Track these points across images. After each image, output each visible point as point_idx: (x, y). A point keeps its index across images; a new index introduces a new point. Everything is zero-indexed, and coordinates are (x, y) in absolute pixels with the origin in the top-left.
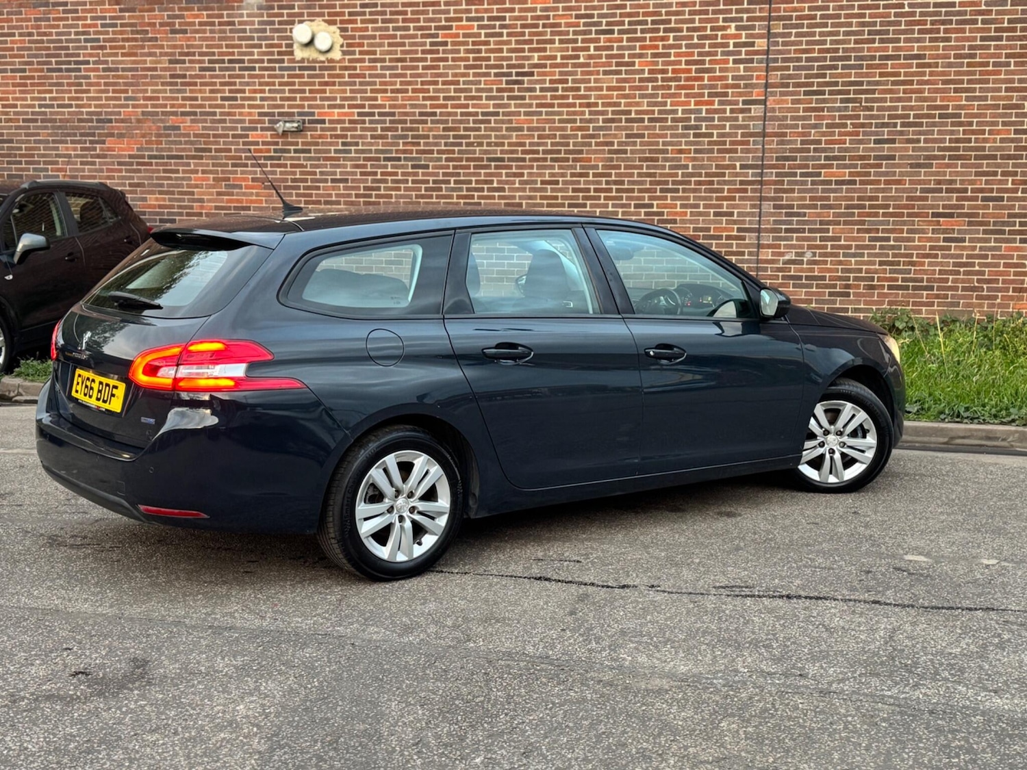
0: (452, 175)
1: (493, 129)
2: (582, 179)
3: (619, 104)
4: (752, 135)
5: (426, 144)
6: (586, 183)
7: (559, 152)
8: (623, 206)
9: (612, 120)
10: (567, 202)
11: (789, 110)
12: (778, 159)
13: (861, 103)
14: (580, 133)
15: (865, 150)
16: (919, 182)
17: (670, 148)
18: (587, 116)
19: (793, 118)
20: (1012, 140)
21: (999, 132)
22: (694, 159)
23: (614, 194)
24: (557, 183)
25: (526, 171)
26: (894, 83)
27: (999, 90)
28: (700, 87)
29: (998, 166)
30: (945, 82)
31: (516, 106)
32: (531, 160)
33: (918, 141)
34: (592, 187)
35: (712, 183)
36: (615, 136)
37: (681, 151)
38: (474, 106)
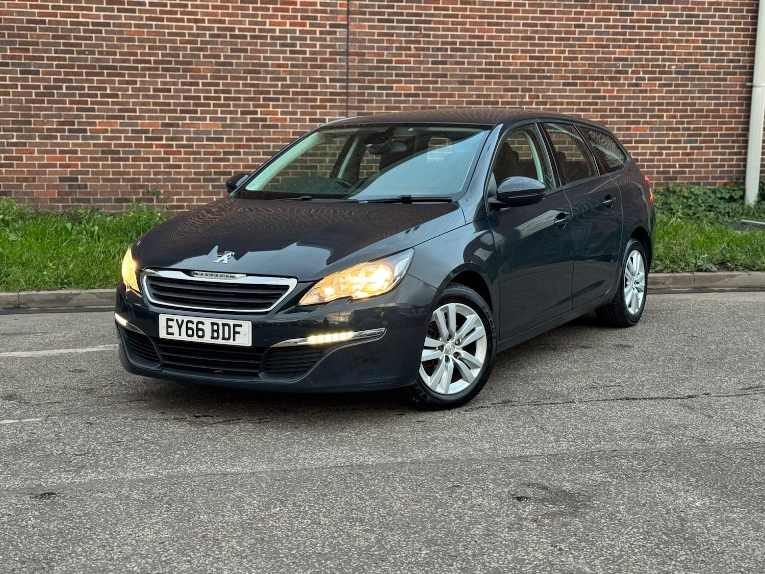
0: (64, 81)
1: (104, 39)
2: (193, 88)
3: (223, 22)
4: (338, 54)
5: (35, 51)
6: (196, 91)
7: (170, 62)
8: (231, 112)
9: (218, 36)
10: (179, 108)
11: (367, 34)
12: (359, 74)
13: (421, 31)
14: (188, 46)
15: (425, 69)
16: (465, 96)
17: (270, 62)
18: (195, 31)
19: (371, 41)
20: (528, 64)
21: (519, 58)
22: (291, 73)
23: (222, 102)
24: (169, 90)
25: (138, 79)
26: (445, 16)
27: (518, 25)
28: (294, 10)
29: (519, 84)
30: (481, 17)
31: (126, 18)
32: (143, 69)
33: (463, 63)
34: (202, 95)
35: (307, 93)
36: (222, 50)
37: (279, 66)
38: (84, 16)
